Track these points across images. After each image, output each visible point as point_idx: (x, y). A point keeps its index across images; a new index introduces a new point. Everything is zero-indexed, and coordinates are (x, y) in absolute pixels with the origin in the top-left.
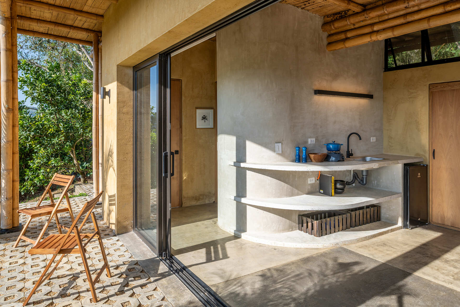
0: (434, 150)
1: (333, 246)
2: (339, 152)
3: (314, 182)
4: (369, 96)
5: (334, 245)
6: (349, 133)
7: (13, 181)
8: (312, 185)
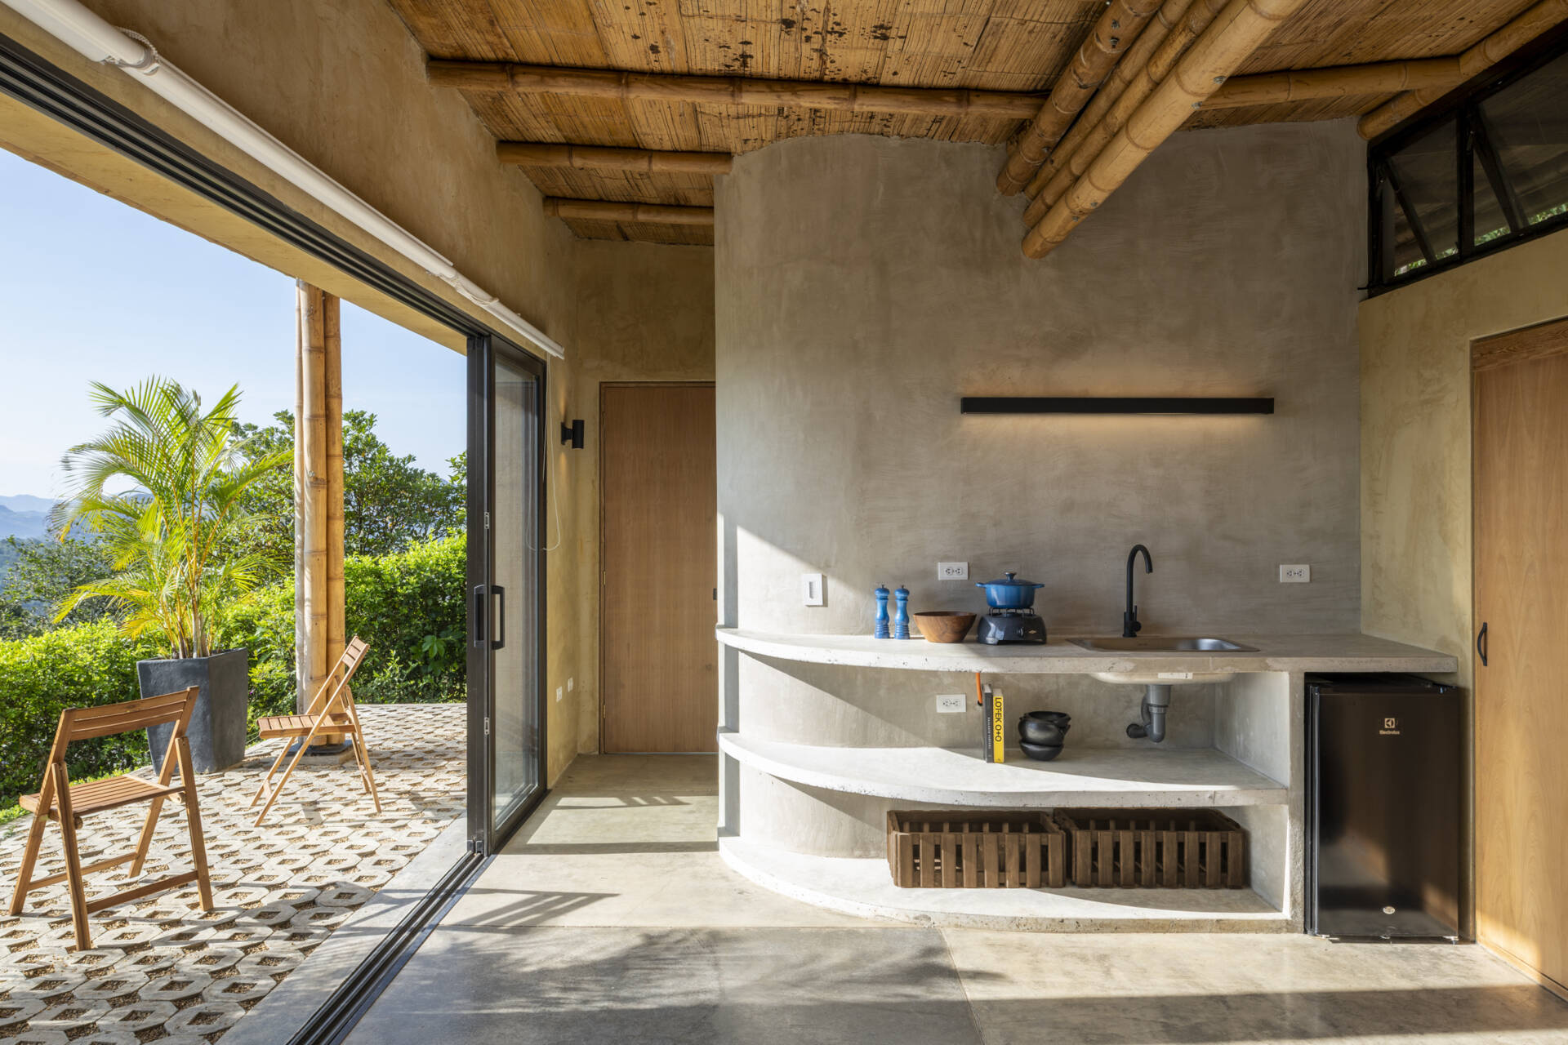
0: (1485, 625)
1: (907, 920)
2: (1027, 611)
3: (962, 709)
4: (1260, 405)
5: (912, 916)
6: (1131, 547)
7: (328, 641)
8: (953, 719)
